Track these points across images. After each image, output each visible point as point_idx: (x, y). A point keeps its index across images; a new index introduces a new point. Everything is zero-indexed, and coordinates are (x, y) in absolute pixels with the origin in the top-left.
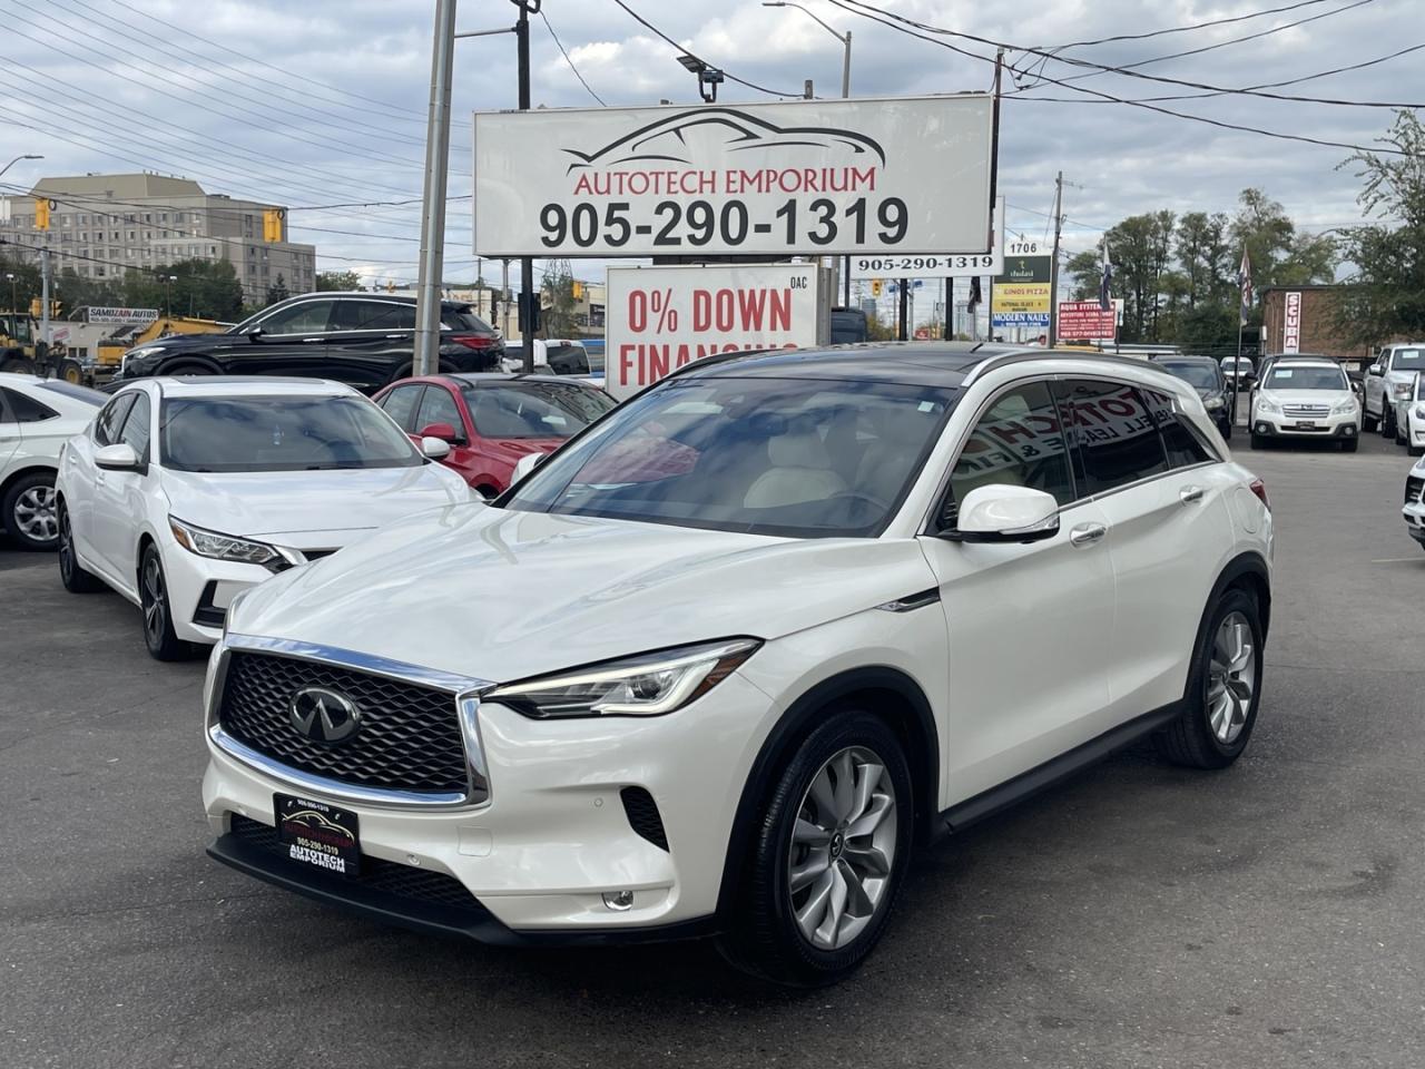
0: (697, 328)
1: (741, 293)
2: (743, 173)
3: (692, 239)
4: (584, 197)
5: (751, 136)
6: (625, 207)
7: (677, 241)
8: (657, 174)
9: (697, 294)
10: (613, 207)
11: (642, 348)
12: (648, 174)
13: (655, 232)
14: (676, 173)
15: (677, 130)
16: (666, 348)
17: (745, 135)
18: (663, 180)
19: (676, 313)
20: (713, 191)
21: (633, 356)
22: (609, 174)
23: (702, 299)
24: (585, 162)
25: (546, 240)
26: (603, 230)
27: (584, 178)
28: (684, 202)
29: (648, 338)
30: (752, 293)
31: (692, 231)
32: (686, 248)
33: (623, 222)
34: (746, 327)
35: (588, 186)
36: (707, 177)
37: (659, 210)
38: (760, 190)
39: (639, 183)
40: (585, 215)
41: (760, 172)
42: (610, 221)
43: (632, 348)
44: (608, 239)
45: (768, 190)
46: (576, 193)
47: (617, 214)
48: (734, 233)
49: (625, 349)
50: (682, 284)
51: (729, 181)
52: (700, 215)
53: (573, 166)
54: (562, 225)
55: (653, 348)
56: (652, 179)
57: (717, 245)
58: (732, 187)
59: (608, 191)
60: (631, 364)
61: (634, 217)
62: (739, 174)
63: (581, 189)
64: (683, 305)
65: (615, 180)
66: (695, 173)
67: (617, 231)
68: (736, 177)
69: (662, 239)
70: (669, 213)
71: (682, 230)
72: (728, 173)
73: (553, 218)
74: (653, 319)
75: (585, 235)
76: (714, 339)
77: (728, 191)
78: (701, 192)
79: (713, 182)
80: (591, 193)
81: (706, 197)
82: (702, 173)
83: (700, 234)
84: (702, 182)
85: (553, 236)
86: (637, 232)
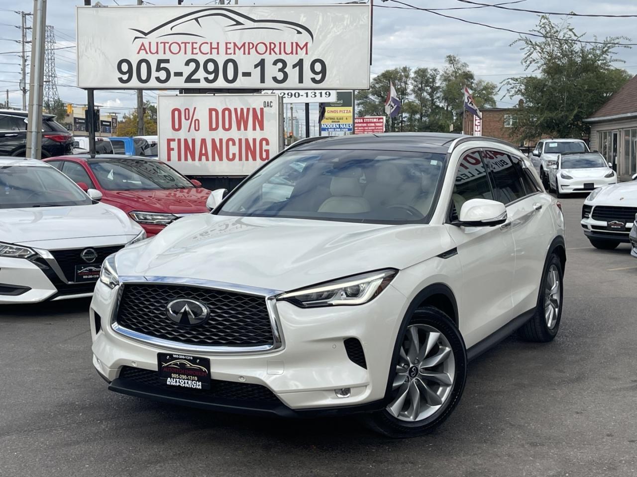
0: (211, 129)
1: (236, 110)
2: (235, 44)
3: (206, 79)
4: (143, 55)
5: (238, 23)
6: (167, 61)
7: (198, 81)
8: (185, 43)
9: (211, 110)
10: (160, 61)
11: (179, 140)
12: (180, 43)
13: (185, 75)
14: (196, 43)
15: (196, 19)
16: (193, 141)
17: (235, 23)
18: (189, 46)
19: (198, 120)
20: (218, 53)
21: (174, 145)
22: (157, 43)
23: (214, 113)
24: (144, 36)
25: (121, 80)
26: (154, 74)
27: (143, 45)
28: (202, 59)
29: (182, 135)
30: (242, 110)
31: (206, 75)
32: (203, 84)
33: (167, 71)
34: (239, 129)
35: (145, 49)
36: (215, 45)
37: (187, 63)
38: (244, 54)
39: (175, 48)
40: (144, 66)
41: (245, 43)
42: (159, 69)
43: (174, 140)
44: (158, 79)
45: (249, 53)
46: (138, 53)
47: (162, 65)
48: (230, 77)
49: (169, 141)
50: (202, 105)
51: (227, 48)
52: (211, 67)
53: (136, 38)
54: (130, 71)
55: (186, 140)
56: (183, 46)
57: (221, 83)
58: (229, 51)
59: (157, 52)
60: (173, 149)
61: (173, 67)
62: (232, 44)
63: (141, 51)
64: (202, 116)
65: (161, 46)
66: (207, 43)
67: (163, 75)
68: (231, 46)
69: (189, 80)
70: (193, 65)
71: (201, 74)
72: (226, 43)
73: (125, 67)
74: (185, 124)
75: (144, 77)
76: (221, 134)
77: (226, 53)
78: (211, 53)
79: (218, 48)
80: (147, 53)
81: (214, 56)
82: (211, 43)
83: (211, 77)
84: (211, 48)
85: (125, 77)
86: (175, 76)
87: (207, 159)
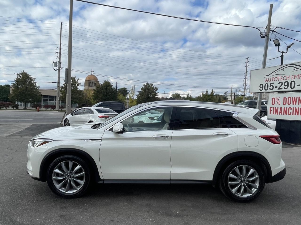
0: (284, 104)
1: (293, 98)
2: (295, 75)
4: (267, 82)
5: (297, 68)
6: (273, 83)
7: (282, 89)
8: (279, 77)
9: (284, 98)
10: (271, 84)
11: (274, 108)
12: (277, 77)
13: (278, 87)
14: (282, 77)
15: (283, 69)
16: (278, 108)
17: (296, 68)
18: (280, 78)
19: (280, 101)
20: (289, 79)
21: (272, 109)
23: (285, 99)
24: (267, 76)
25: (260, 90)
26: (269, 87)
27: (267, 79)
28: (283, 82)
29: (275, 106)
30: (295, 98)
31: (285, 87)
32: (284, 90)
33: (273, 86)
34: (293, 104)
35: (267, 80)
36: (288, 77)
37: (279, 83)
38: (298, 78)
39: (276, 79)
40: (267, 85)
41: (298, 75)
42: (270, 86)
43: (272, 108)
45: (300, 78)
46: (265, 82)
47: (272, 85)
48: (292, 87)
49: (271, 108)
50: (281, 96)
51: (292, 77)
52: (286, 84)
53: (265, 77)
54: (263, 87)
55: (276, 108)
56: (278, 78)
57: (289, 89)
58: (293, 78)
59: (270, 81)
60: (271, 111)
62: (294, 76)
63: (266, 81)
64: (281, 100)
65: (272, 79)
66: (286, 76)
67: (271, 88)
68: (293, 76)
69: (279, 89)
70: (281, 84)
71: (283, 87)
72: (292, 76)
73: (261, 86)
74: (276, 102)
75: (266, 89)
76: (287, 106)
77: (292, 79)
78: (287, 79)
79: (289, 78)
80: (268, 81)
82: (287, 76)
83: (286, 87)
84: (287, 78)
85: (261, 89)
86: (275, 88)
87: (282, 114)
